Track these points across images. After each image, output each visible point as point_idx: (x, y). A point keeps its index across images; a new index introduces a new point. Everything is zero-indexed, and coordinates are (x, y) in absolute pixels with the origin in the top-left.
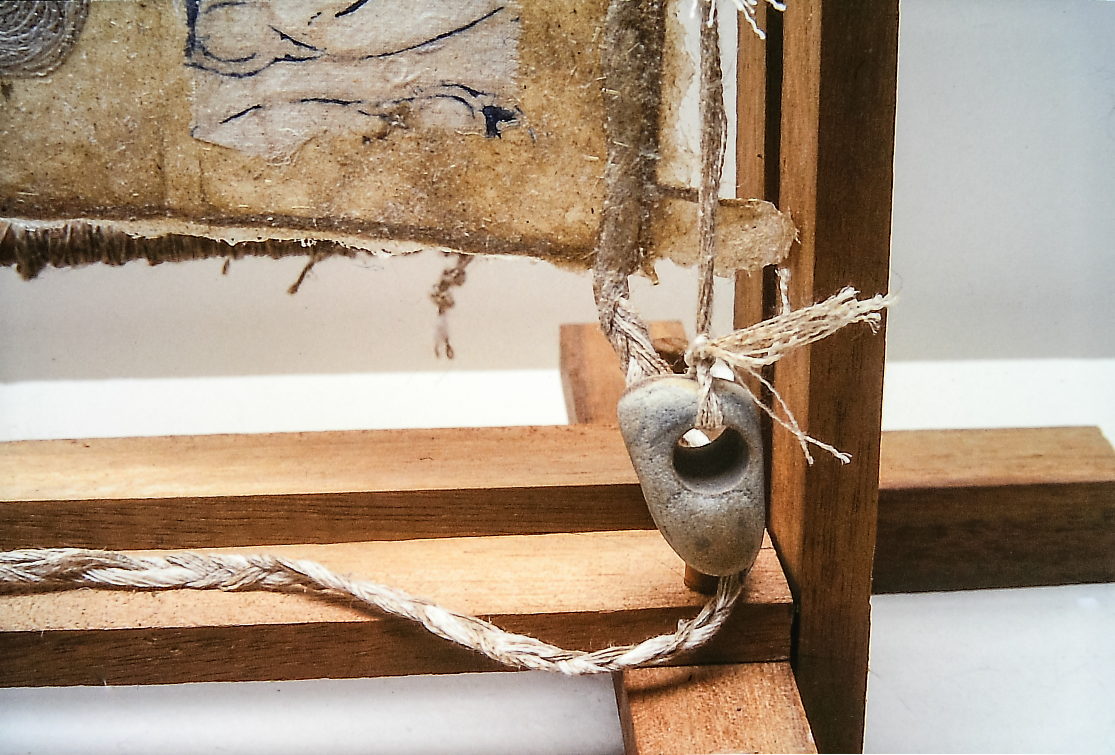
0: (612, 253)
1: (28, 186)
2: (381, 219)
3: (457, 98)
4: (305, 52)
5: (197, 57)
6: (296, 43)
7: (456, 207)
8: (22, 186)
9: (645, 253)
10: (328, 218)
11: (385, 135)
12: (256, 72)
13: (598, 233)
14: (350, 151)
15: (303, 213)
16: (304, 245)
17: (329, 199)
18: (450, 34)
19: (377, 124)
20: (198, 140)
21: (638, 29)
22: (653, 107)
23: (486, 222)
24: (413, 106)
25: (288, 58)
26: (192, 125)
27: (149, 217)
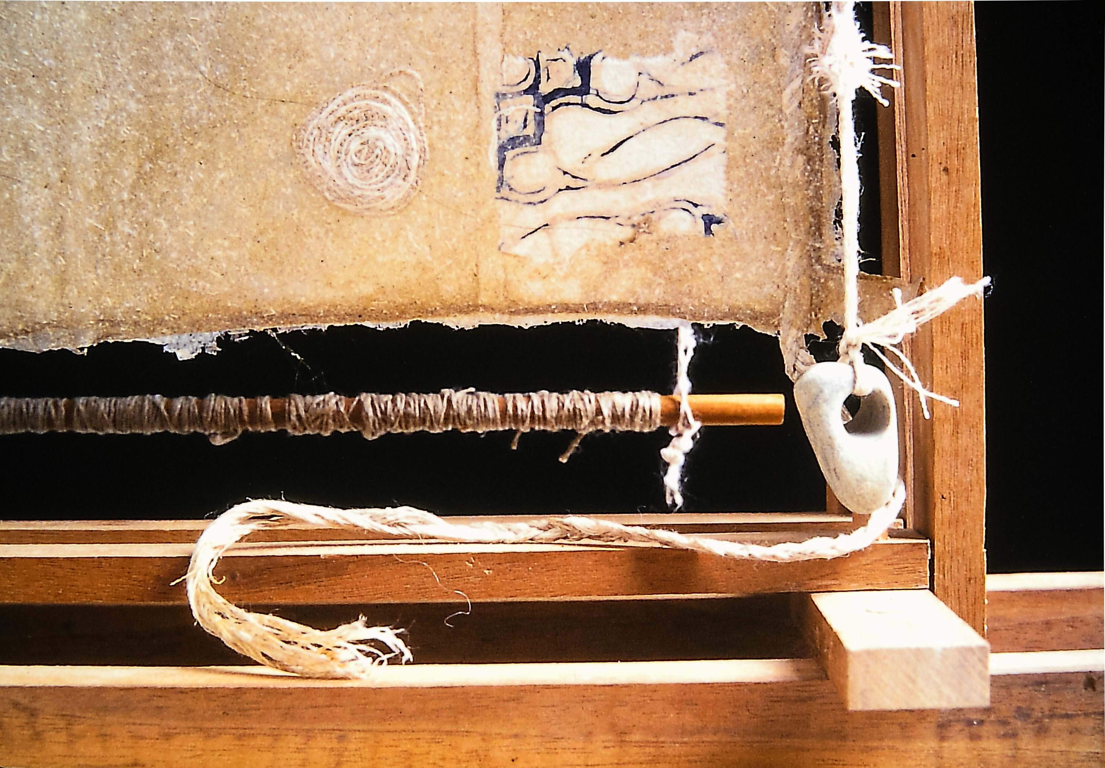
0: (792, 317)
1: (380, 296)
2: (631, 301)
3: (684, 209)
4: (580, 183)
5: (505, 192)
6: (574, 177)
7: (685, 288)
8: (376, 297)
9: (816, 315)
10: (594, 303)
11: (634, 239)
12: (545, 200)
13: (783, 303)
14: (610, 252)
15: (577, 301)
16: (577, 323)
17: (596, 289)
18: (679, 164)
19: (627, 232)
20: (504, 253)
21: (805, 155)
22: (817, 210)
23: (705, 299)
24: (653, 217)
25: (568, 188)
26: (500, 242)
27: (467, 313)
